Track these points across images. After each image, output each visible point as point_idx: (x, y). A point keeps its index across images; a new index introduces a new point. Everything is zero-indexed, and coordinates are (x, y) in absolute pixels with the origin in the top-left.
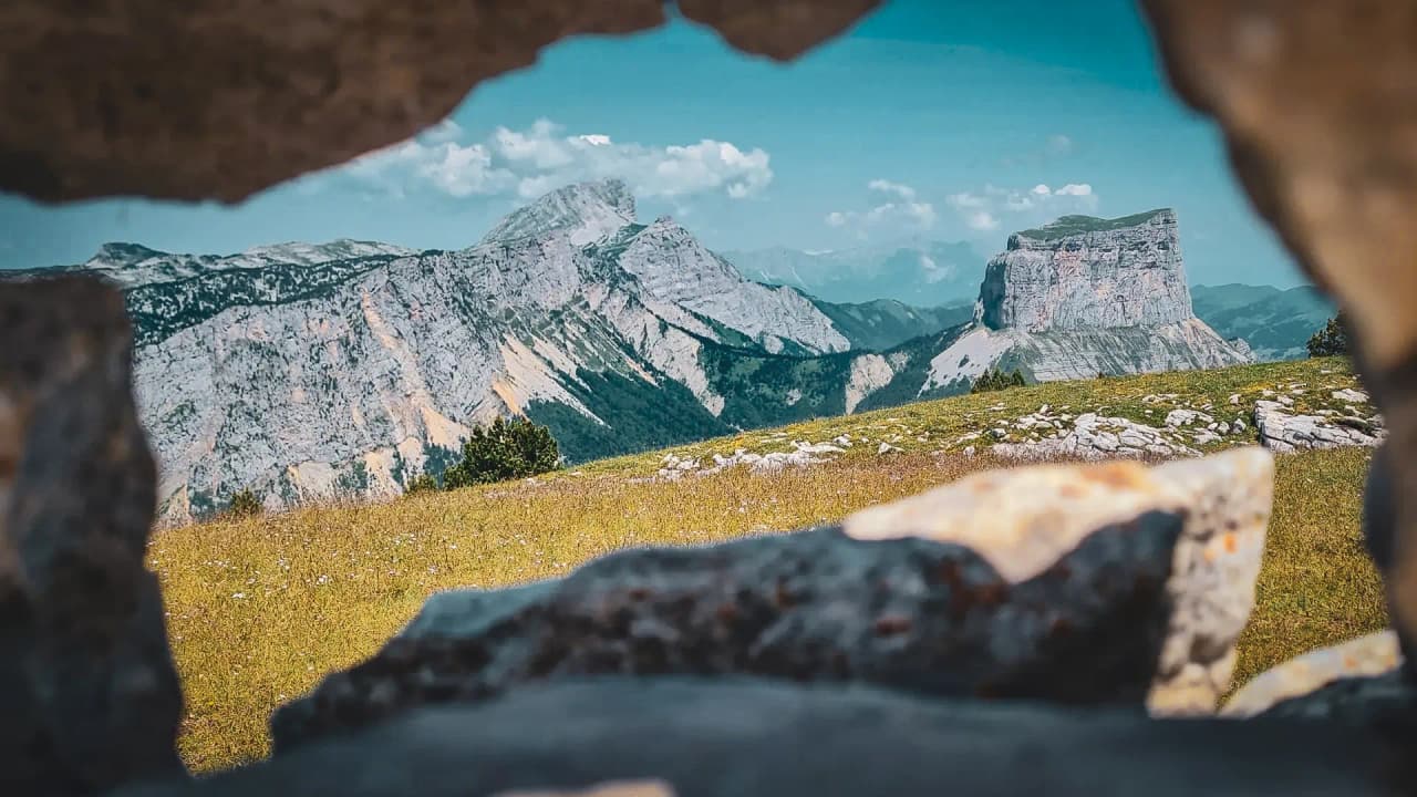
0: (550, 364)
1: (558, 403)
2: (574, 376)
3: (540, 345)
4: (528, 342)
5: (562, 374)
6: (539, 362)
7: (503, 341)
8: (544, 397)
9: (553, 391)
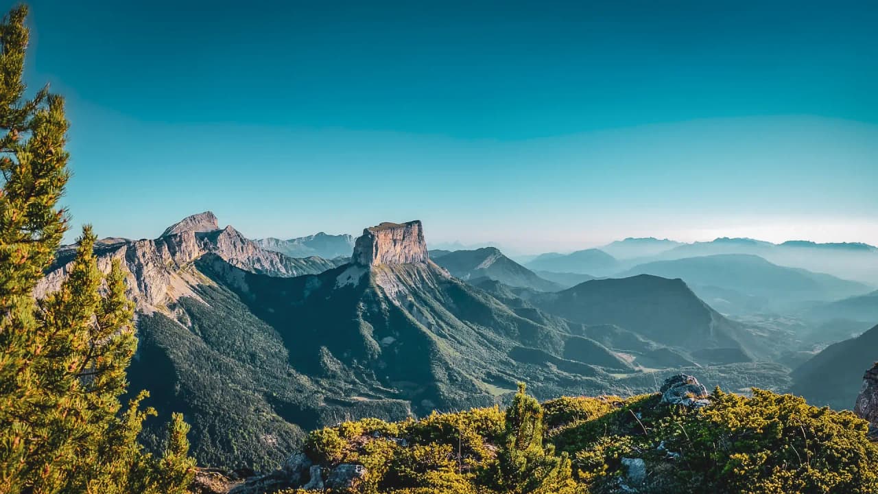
0: (187, 282)
1: (191, 298)
2: (197, 287)
3: (184, 275)
4: (179, 274)
5: (191, 286)
6: (183, 281)
7: (169, 273)
8: (186, 295)
9: (188, 293)
